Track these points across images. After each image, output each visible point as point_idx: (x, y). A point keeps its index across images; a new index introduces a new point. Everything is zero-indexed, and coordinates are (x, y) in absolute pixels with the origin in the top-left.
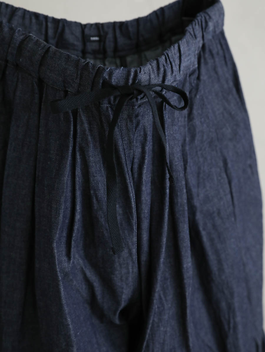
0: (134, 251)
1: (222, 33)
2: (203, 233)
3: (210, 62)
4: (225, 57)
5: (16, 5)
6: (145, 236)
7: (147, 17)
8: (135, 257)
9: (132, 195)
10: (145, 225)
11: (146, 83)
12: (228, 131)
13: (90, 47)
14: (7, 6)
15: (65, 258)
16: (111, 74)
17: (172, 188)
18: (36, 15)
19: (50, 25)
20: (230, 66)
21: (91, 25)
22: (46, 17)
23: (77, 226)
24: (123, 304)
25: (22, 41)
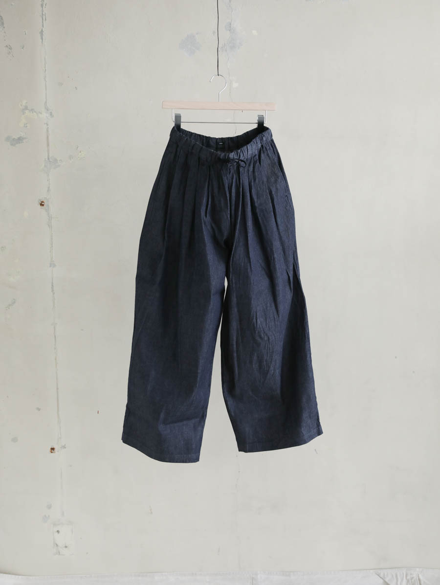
0: (229, 216)
1: (272, 141)
2: (260, 218)
3: (266, 152)
4: (274, 151)
5: (193, 132)
6: (233, 212)
7: (241, 135)
8: (229, 219)
9: (228, 195)
10: (233, 207)
11: (232, 158)
12: (273, 180)
13: (219, 146)
14: (190, 132)
15: (205, 217)
16: (220, 155)
17: (243, 196)
18: (200, 135)
19: (204, 139)
20: (276, 154)
21: (220, 138)
22: (203, 136)
23: (209, 206)
24: (225, 238)
25: (194, 145)
